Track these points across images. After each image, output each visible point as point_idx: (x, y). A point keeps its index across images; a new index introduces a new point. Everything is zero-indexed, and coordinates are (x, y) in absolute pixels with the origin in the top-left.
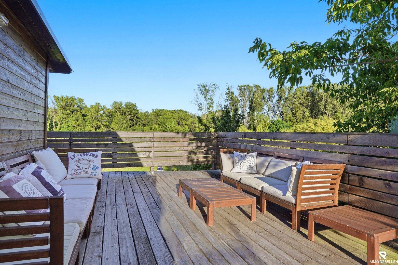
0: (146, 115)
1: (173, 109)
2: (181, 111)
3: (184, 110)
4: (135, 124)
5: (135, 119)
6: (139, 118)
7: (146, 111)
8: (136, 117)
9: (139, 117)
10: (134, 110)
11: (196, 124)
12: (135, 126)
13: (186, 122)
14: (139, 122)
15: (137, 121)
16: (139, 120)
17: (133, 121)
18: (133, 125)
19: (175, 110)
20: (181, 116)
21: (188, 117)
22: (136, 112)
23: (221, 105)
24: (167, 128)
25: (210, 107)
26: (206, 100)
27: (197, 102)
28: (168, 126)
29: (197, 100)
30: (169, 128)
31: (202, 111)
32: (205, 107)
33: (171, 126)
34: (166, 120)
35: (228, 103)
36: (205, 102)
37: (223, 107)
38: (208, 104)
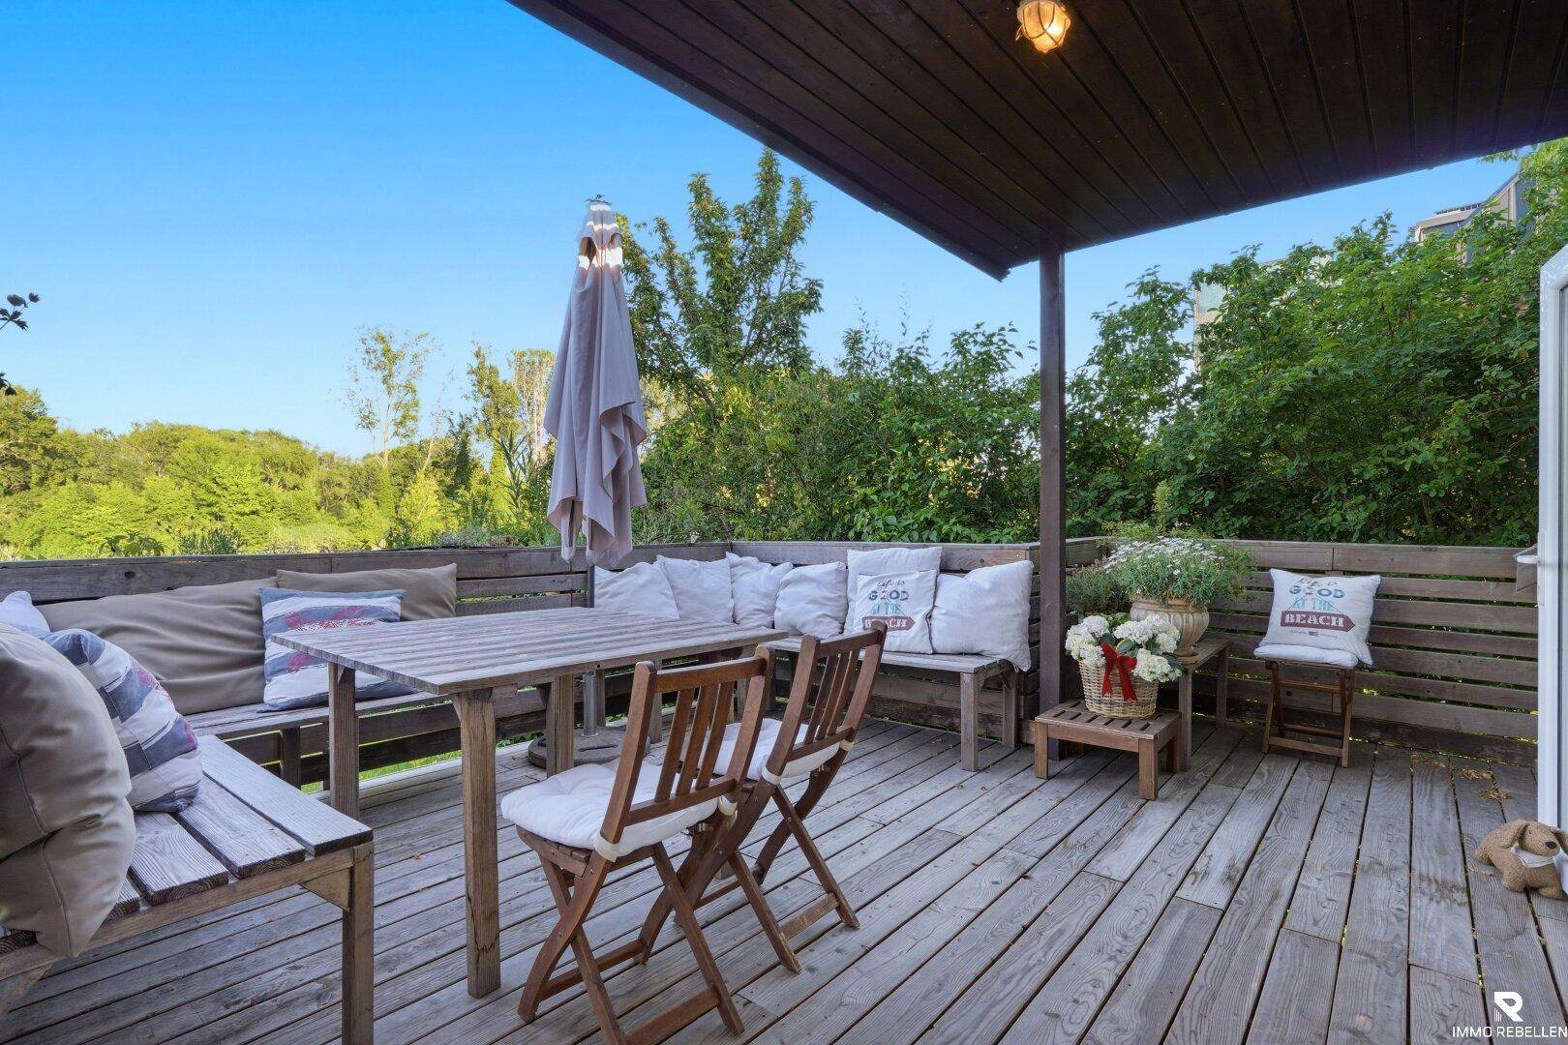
0: (97, 442)
1: (239, 429)
2: (271, 433)
3: (287, 433)
4: (35, 478)
5: (36, 456)
6: (61, 457)
7: (98, 427)
8: (44, 448)
9: (59, 447)
10: (31, 417)
11: (340, 485)
12: (36, 490)
13: (298, 477)
14: (62, 470)
15: (49, 468)
16: (58, 463)
17: (27, 467)
18: (26, 487)
19: (244, 433)
20: (276, 456)
21: (305, 459)
22: (41, 426)
23: (449, 414)
24: (219, 491)
25: (404, 417)
26: (389, 393)
27: (352, 394)
28: (225, 481)
29: (354, 387)
30: (226, 489)
31: (374, 431)
32: (386, 416)
33: (238, 481)
34: (213, 457)
35: (480, 405)
36: (386, 400)
37: (457, 420)
38: (397, 406)
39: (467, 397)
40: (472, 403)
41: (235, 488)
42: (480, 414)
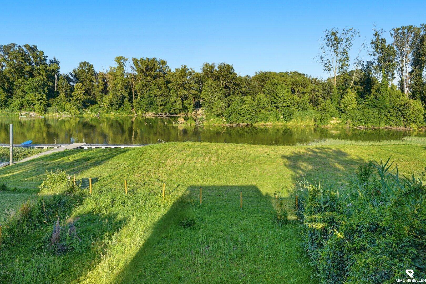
0: (246, 80)
1: (285, 72)
2: (296, 73)
3: (300, 72)
4: (231, 93)
5: (232, 85)
6: (238, 85)
7: (246, 75)
8: (234, 83)
9: (237, 83)
10: (231, 73)
11: (318, 91)
12: (232, 95)
13: (303, 89)
14: (238, 89)
15: (235, 89)
16: (237, 87)
17: (230, 89)
18: (229, 95)
19: (287, 73)
20: (297, 81)
21: (306, 82)
22: (233, 76)
23: (362, 62)
24: (277, 99)
25: (343, 65)
26: (337, 55)
27: (322, 58)
28: (279, 95)
29: (323, 55)
30: (280, 98)
31: (331, 72)
32: (335, 65)
33: (284, 95)
34: (276, 86)
35: (376, 58)
36: (335, 58)
37: (365, 64)
38: (340, 61)
39: (370, 55)
40: (373, 57)
41: (282, 98)
42: (376, 62)
